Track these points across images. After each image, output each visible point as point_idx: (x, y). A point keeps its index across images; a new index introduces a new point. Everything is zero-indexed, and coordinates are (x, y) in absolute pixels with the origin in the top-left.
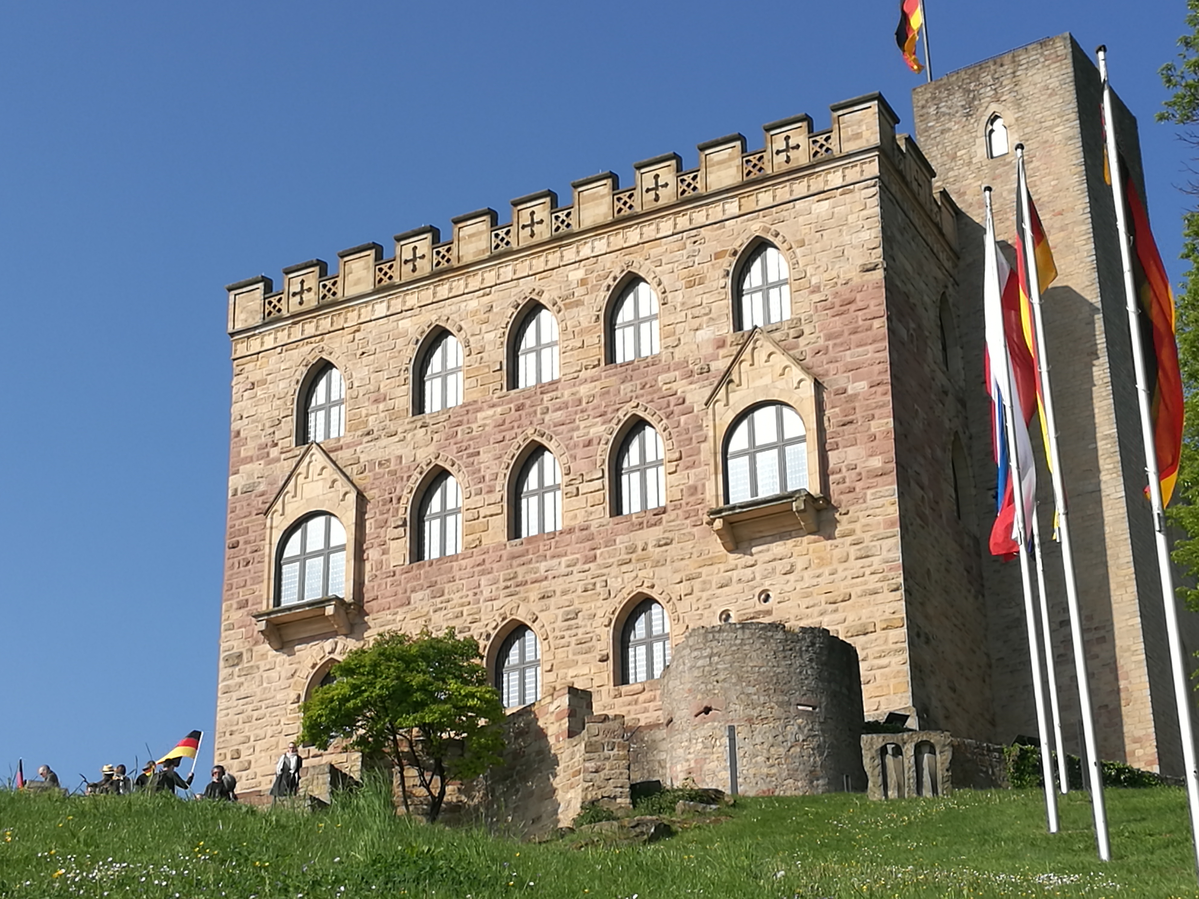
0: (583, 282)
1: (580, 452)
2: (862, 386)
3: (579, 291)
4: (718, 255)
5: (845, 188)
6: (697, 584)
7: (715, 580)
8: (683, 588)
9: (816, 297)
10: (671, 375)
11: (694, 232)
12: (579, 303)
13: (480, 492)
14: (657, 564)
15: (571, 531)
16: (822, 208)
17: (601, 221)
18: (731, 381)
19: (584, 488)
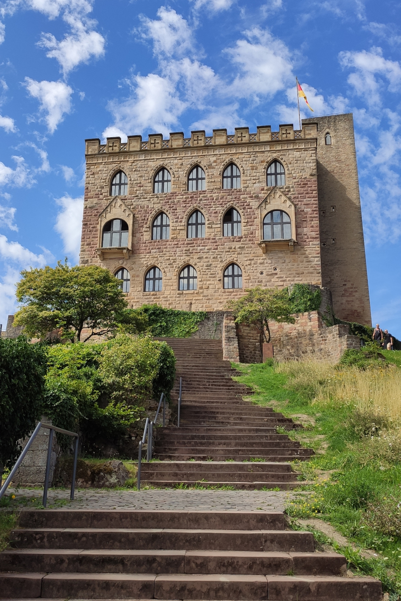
0: (215, 162)
1: (213, 215)
2: (309, 210)
3: (214, 164)
4: (262, 162)
5: (306, 150)
6: (253, 262)
7: (259, 261)
8: (248, 262)
9: (295, 180)
10: (245, 196)
11: (254, 153)
12: (213, 168)
13: (177, 222)
14: (239, 254)
15: (209, 239)
16: (297, 154)
17: (222, 143)
18: (267, 201)
19: (214, 226)
